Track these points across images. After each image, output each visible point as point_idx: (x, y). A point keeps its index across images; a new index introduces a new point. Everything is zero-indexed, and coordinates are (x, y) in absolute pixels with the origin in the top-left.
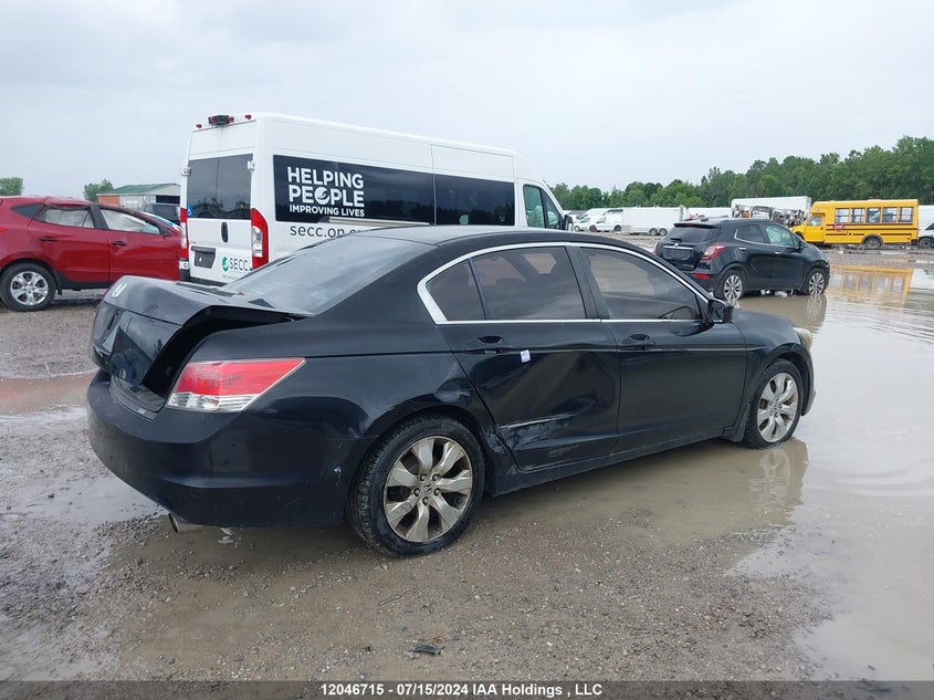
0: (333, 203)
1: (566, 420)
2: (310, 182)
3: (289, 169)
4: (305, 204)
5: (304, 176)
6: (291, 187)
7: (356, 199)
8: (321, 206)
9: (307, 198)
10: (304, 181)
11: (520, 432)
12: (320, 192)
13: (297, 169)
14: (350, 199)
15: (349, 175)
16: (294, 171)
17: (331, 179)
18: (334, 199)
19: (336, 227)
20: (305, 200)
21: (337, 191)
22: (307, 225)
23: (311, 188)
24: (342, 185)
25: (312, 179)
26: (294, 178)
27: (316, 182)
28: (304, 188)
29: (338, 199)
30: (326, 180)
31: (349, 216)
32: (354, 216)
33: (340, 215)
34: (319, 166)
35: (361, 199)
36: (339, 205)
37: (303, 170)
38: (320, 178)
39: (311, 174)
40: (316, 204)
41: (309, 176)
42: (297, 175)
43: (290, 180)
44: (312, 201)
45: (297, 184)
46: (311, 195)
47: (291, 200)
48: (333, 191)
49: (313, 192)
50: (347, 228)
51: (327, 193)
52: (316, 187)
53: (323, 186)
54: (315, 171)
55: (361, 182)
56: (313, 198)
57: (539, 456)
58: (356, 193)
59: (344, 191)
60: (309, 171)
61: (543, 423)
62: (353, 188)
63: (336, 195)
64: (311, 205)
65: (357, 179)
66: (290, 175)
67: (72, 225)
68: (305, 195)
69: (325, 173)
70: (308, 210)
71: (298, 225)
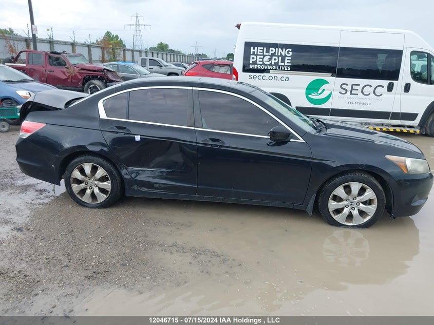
0: (273, 64)
1: (165, 172)
2: (262, 54)
3: (252, 48)
4: (258, 64)
5: (259, 51)
6: (252, 56)
7: (286, 61)
8: (266, 65)
9: (259, 61)
10: (259, 53)
11: (140, 172)
12: (266, 58)
13: (256, 48)
14: (283, 61)
15: (284, 49)
16: (254, 49)
17: (273, 52)
18: (274, 61)
19: (273, 75)
20: (258, 62)
21: (276, 58)
22: (257, 74)
23: (262, 57)
24: (279, 55)
25: (263, 52)
26: (254, 52)
27: (265, 54)
28: (258, 57)
29: (276, 61)
30: (271, 52)
31: (282, 70)
32: (284, 70)
33: (276, 69)
34: (268, 46)
35: (290, 61)
36: (276, 64)
37: (259, 48)
38: (268, 51)
39: (263, 50)
40: (264, 64)
41: (262, 51)
42: (255, 51)
43: (252, 53)
44: (262, 63)
45: (255, 55)
46: (261, 60)
47: (251, 62)
48: (274, 58)
49: (263, 59)
50: (279, 76)
51: (271, 59)
52: (264, 56)
53: (269, 55)
54: (265, 48)
55: (291, 53)
56: (263, 61)
57: (150, 185)
58: (286, 58)
59: (280, 58)
60: (262, 48)
61: (153, 171)
62: (286, 56)
63: (275, 59)
64: (261, 65)
65: (289, 51)
66: (252, 50)
67: (223, 73)
68: (258, 60)
69: (271, 49)
70: (259, 67)
71: (253, 74)
